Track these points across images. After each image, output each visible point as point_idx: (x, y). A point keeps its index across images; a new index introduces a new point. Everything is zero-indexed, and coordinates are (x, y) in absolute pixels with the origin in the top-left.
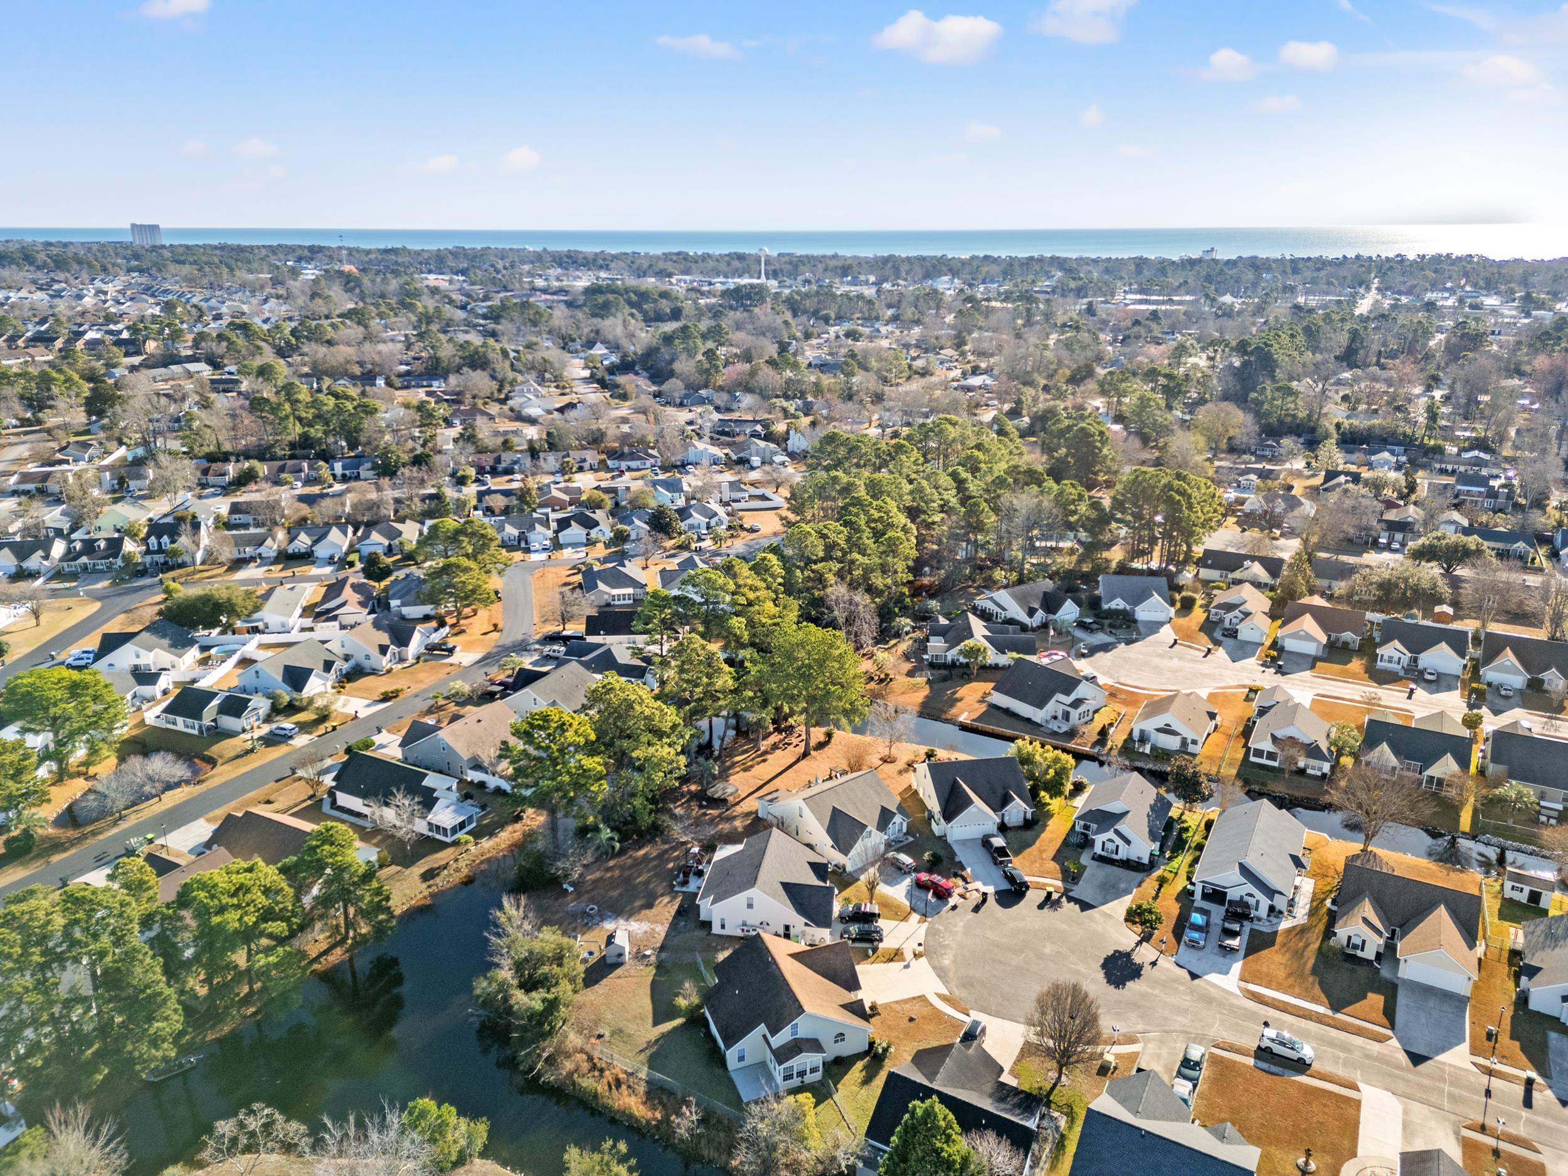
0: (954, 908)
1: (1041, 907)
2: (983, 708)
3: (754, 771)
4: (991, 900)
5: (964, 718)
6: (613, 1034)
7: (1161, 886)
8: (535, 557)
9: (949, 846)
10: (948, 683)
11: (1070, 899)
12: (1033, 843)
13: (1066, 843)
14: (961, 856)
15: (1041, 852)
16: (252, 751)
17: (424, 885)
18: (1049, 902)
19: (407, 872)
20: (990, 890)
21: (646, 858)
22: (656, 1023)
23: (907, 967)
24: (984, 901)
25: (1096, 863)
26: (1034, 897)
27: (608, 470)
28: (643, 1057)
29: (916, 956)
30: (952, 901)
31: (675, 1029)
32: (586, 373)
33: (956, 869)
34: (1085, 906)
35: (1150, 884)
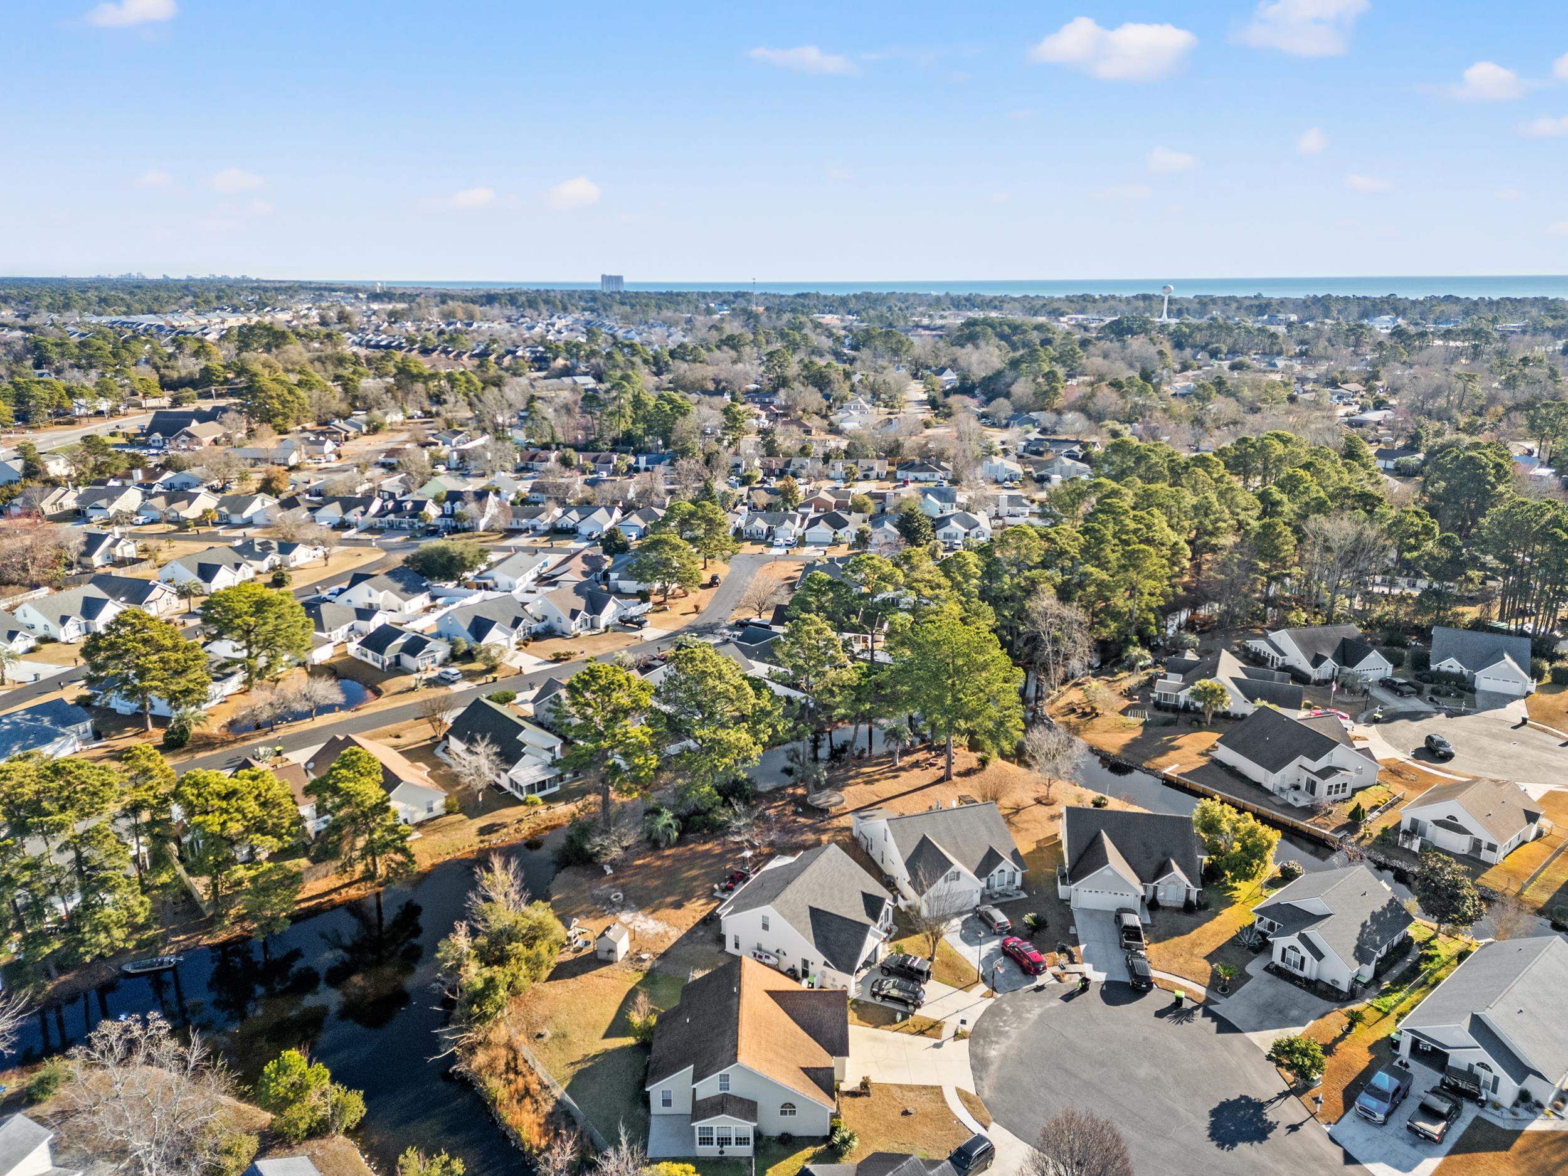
0: (1039, 989)
1: (1160, 1014)
2: (1203, 761)
3: (876, 787)
4: (1094, 992)
5: (1171, 770)
6: (555, 1036)
7: (1351, 1025)
8: (774, 551)
9: (1071, 913)
10: (1168, 729)
11: (1207, 1013)
12: (1189, 932)
13: (1234, 942)
14: (1080, 927)
15: (1194, 945)
16: (413, 689)
17: (478, 839)
18: (1176, 1010)
19: (470, 822)
20: (1098, 977)
21: (707, 854)
22: (608, 1035)
23: (937, 1046)
24: (1084, 989)
25: (1268, 976)
26: (1156, 999)
27: (896, 480)
28: (570, 1071)
29: (957, 1036)
30: (1040, 980)
31: (623, 1049)
32: (925, 397)
33: (1066, 943)
34: (1225, 1026)
35: (1336, 1020)
